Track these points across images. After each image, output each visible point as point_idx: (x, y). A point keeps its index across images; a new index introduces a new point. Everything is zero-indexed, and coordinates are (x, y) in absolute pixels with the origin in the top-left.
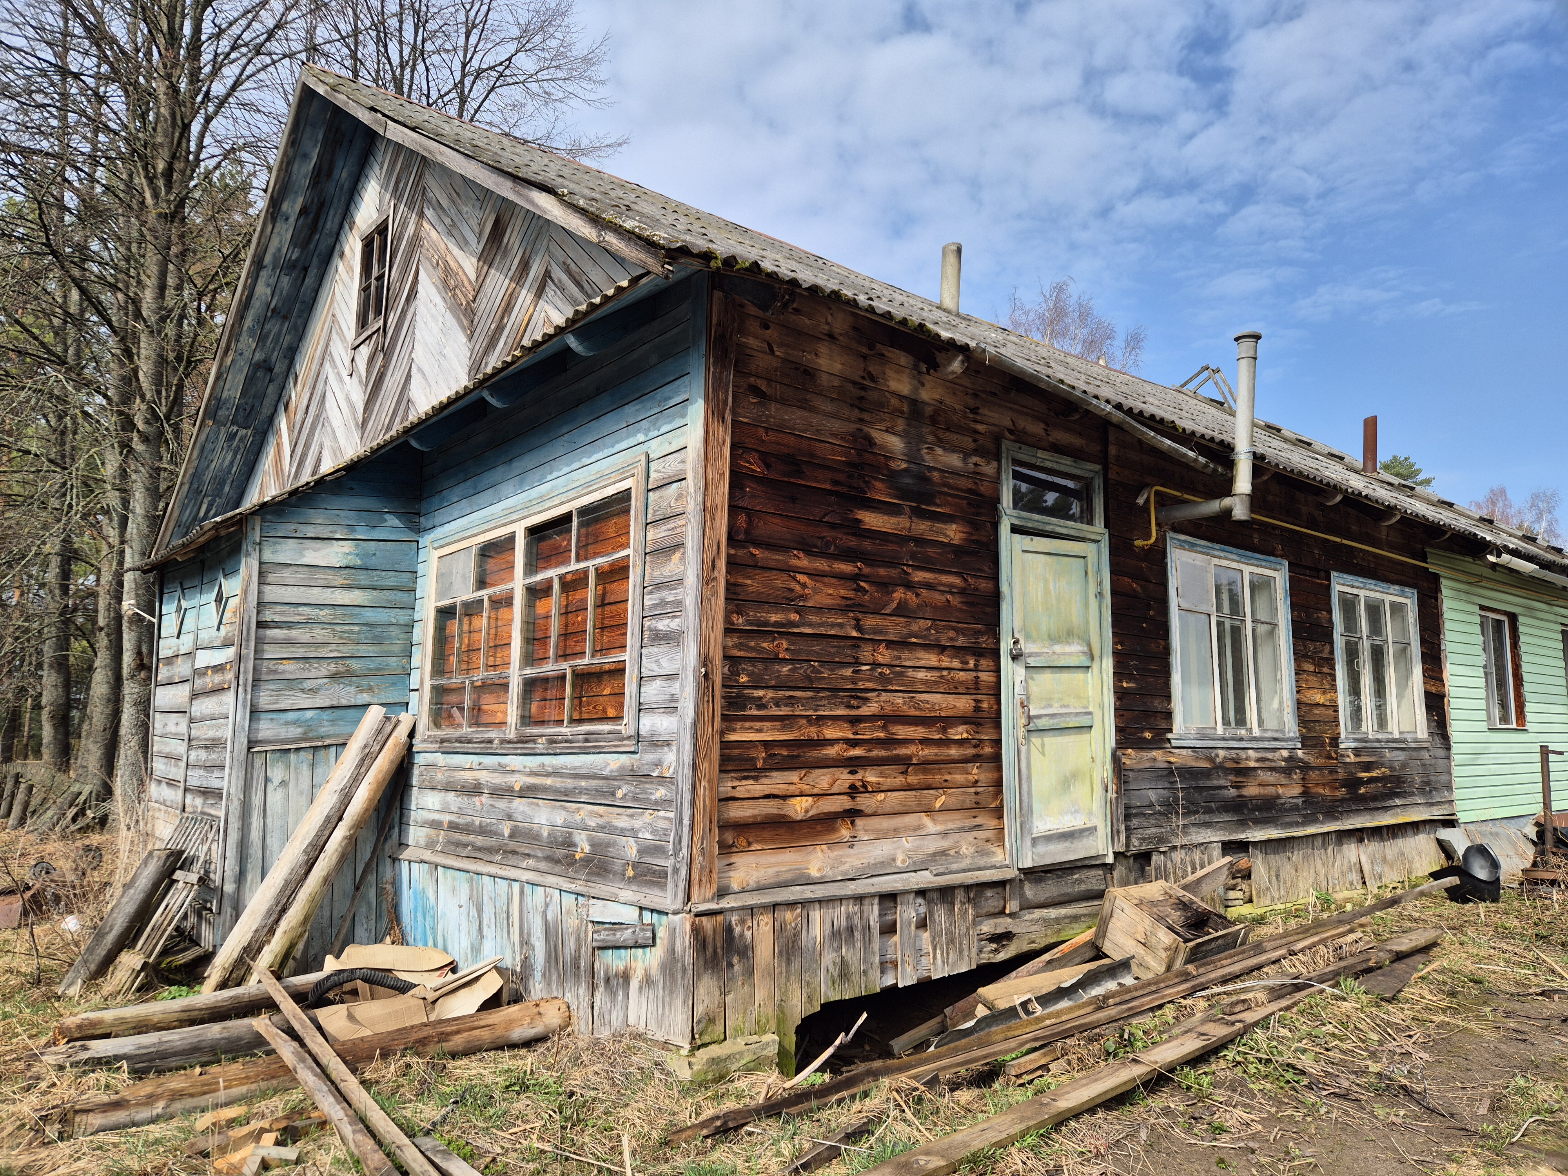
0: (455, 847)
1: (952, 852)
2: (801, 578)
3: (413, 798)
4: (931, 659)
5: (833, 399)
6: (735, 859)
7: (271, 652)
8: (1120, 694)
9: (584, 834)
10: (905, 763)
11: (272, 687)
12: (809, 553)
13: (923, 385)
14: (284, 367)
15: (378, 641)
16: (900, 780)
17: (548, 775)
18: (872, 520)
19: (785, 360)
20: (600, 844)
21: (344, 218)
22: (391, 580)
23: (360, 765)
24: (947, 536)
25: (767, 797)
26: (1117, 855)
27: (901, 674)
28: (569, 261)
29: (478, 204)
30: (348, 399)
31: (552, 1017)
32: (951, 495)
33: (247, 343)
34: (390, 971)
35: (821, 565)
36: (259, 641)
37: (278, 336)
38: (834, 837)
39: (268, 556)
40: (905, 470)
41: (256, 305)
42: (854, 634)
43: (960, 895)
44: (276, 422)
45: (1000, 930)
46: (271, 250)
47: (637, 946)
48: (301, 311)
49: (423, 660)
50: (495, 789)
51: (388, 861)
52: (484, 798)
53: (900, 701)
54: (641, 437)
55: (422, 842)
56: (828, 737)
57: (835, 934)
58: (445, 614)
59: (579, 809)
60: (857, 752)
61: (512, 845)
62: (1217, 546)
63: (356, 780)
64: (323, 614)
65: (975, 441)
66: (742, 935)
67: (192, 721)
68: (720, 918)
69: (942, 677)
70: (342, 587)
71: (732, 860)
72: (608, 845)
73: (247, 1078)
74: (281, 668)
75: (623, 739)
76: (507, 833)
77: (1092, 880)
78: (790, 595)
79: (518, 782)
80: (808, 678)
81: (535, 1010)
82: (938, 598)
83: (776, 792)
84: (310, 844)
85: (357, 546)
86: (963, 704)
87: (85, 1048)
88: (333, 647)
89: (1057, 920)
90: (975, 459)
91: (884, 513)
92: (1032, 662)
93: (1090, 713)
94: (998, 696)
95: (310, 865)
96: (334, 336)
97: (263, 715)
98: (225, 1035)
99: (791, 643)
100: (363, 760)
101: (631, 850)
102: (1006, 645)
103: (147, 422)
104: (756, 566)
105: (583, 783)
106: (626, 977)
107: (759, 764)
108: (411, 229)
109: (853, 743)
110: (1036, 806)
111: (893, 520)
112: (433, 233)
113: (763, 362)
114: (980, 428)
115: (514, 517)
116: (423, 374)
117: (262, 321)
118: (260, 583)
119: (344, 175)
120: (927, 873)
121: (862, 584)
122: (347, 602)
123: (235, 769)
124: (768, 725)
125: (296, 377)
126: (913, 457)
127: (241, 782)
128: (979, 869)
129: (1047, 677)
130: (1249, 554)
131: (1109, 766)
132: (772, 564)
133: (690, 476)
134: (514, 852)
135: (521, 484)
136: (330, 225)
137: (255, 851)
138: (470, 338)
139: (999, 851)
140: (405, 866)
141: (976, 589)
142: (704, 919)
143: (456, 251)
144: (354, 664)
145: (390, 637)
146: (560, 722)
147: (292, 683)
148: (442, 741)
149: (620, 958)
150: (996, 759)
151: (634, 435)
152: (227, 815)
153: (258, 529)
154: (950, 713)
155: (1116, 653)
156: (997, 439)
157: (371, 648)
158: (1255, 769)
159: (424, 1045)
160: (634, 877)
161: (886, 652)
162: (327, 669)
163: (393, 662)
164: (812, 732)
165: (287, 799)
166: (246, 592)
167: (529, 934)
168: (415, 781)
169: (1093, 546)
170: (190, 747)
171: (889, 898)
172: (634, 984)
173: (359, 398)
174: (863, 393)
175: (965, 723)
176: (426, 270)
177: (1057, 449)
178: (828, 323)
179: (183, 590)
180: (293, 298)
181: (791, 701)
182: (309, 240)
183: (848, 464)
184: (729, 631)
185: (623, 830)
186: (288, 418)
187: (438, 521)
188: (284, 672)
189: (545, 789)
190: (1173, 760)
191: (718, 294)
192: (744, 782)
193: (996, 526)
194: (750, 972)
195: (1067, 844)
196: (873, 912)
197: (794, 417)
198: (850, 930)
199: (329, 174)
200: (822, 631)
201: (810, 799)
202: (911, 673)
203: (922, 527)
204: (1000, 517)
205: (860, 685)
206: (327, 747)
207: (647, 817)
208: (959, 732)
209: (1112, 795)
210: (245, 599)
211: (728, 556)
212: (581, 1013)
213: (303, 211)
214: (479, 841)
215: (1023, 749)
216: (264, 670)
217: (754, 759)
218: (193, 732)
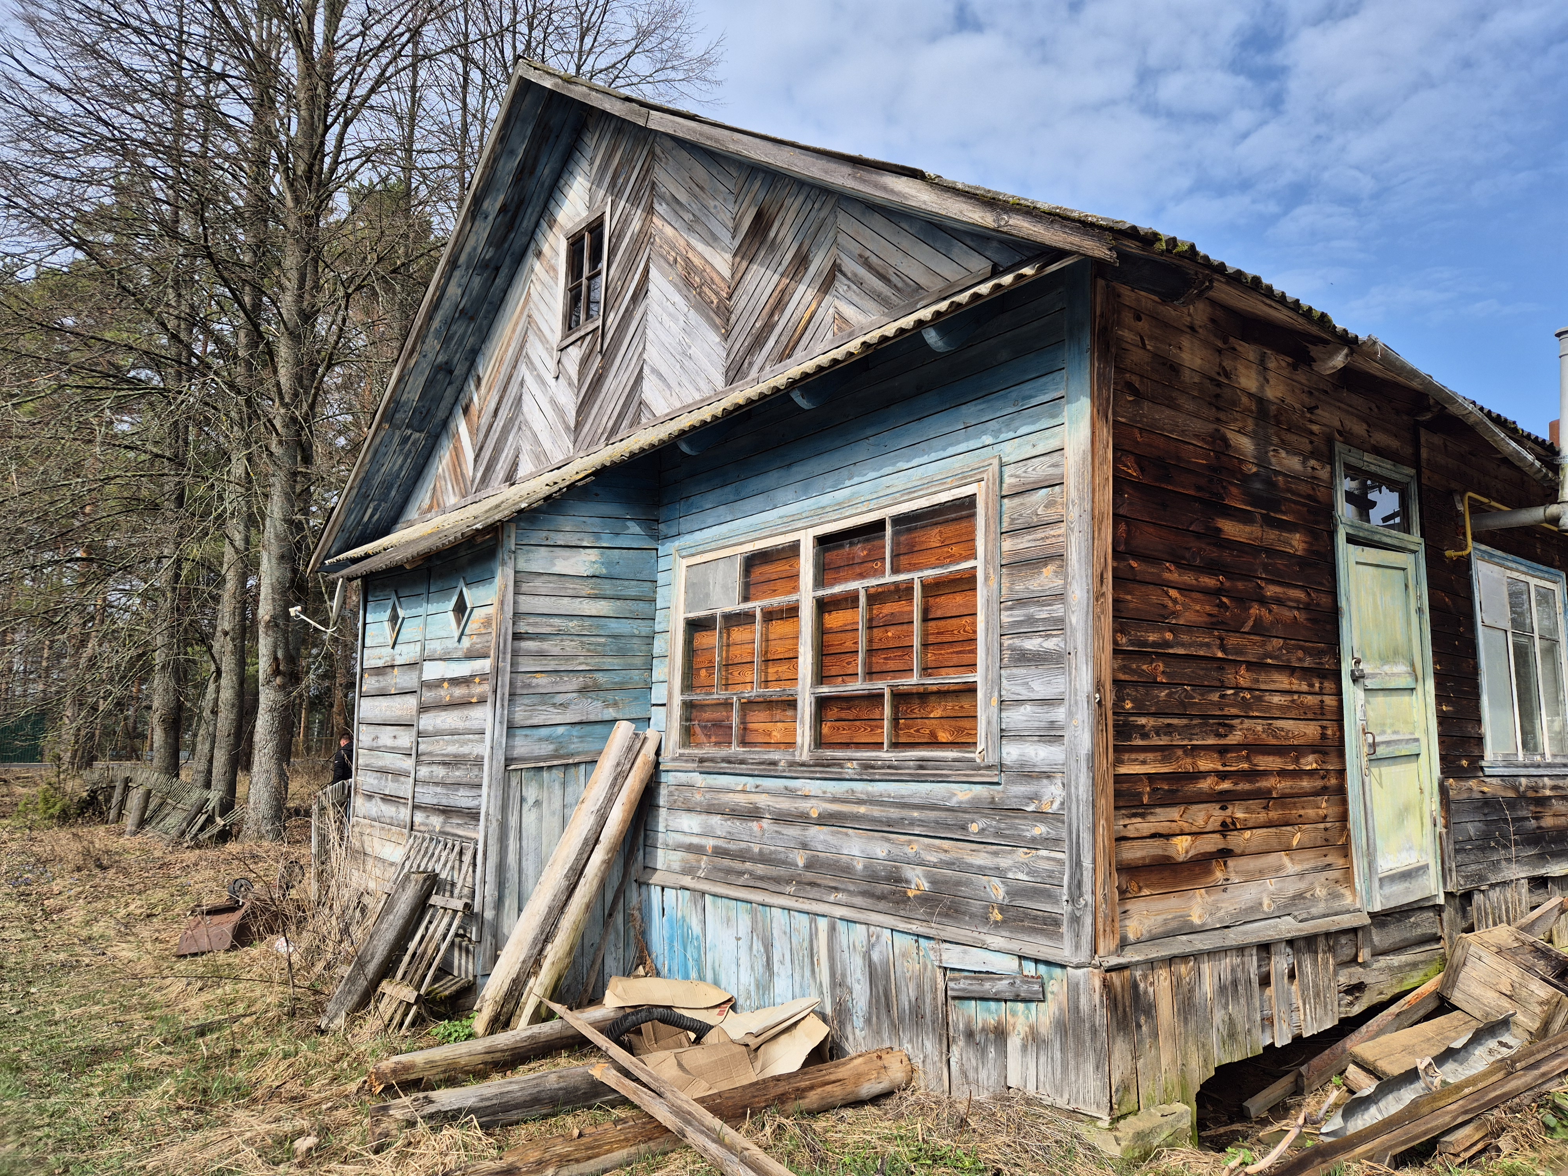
0: (727, 876)
1: (1308, 895)
2: (1173, 593)
3: (661, 820)
4: (1283, 681)
5: (1194, 397)
6: (1130, 906)
7: (526, 665)
8: (1443, 719)
9: (919, 870)
10: (1264, 795)
11: (526, 701)
12: (1179, 565)
13: (1268, 381)
14: (465, 369)
15: (622, 653)
16: (1262, 817)
17: (860, 802)
18: (1231, 529)
19: (1155, 355)
20: (946, 882)
21: (541, 216)
22: (633, 590)
23: (613, 785)
24: (1292, 546)
25: (1153, 836)
26: (1449, 895)
27: (1260, 699)
28: (868, 253)
29: (732, 198)
30: (553, 402)
31: (896, 1073)
32: (1295, 502)
33: (432, 344)
34: (669, 1007)
35: (1188, 578)
36: (515, 654)
37: (463, 337)
38: (1210, 882)
39: (522, 565)
40: (1256, 474)
41: (446, 304)
42: (1220, 655)
43: (1321, 944)
44: (452, 426)
45: (1354, 981)
46: (467, 249)
47: (1017, 999)
48: (488, 312)
49: (671, 673)
50: (780, 814)
51: (634, 886)
52: (765, 823)
53: (1260, 728)
54: (987, 439)
55: (676, 866)
56: (1202, 769)
57: (1222, 989)
58: (695, 626)
59: (910, 843)
60: (1226, 785)
61: (810, 876)
62: (1511, 557)
63: (610, 801)
64: (573, 626)
65: (1311, 442)
66: (1146, 992)
67: (419, 734)
68: (1127, 973)
69: (1293, 701)
70: (589, 597)
71: (1128, 907)
72: (958, 883)
73: (627, 1140)
74: (535, 681)
75: (980, 768)
76: (801, 863)
77: (1425, 924)
78: (1163, 612)
79: (815, 809)
80: (1182, 703)
81: (880, 1063)
82: (1287, 614)
83: (1161, 831)
84: (571, 868)
85: (602, 554)
86: (1310, 730)
87: (429, 1101)
88: (582, 659)
89: (1400, 968)
90: (1312, 462)
91: (1239, 521)
92: (1369, 683)
93: (1417, 740)
94: (1340, 721)
95: (571, 890)
96: (531, 337)
97: (518, 732)
98: (562, 1085)
99: (1166, 665)
100: (616, 779)
101: (998, 891)
102: (1347, 667)
103: (286, 426)
104: (1135, 581)
105: (916, 814)
106: (1000, 1034)
107: (1145, 800)
108: (635, 225)
109: (1223, 776)
110: (1378, 842)
111: (1248, 529)
112: (669, 231)
113: (1136, 356)
114: (1315, 428)
115: (799, 524)
116: (660, 376)
117: (449, 323)
118: (516, 593)
119: (546, 172)
120: (1289, 919)
121: (1225, 600)
122: (594, 613)
123: (493, 787)
124: (1150, 756)
125: (479, 380)
126: (1262, 461)
127: (500, 803)
128: (1336, 914)
129: (1380, 700)
130: (1535, 565)
131: (1436, 798)
132: (1148, 578)
133: (1071, 481)
134: (813, 884)
135: (806, 490)
136: (527, 223)
137: (512, 875)
138: (726, 337)
139: (1347, 893)
140: (655, 893)
141: (1318, 605)
142: (1114, 974)
143: (700, 247)
144: (601, 678)
145: (632, 650)
146: (879, 745)
147: (545, 697)
148: (702, 761)
149: (989, 1010)
150: (1341, 792)
151: (978, 436)
152: (486, 837)
153: (513, 536)
154: (1301, 741)
155: (1436, 674)
156: (1330, 441)
157: (616, 661)
158: (1550, 798)
159: (783, 1103)
160: (1004, 921)
161: (1247, 675)
162: (576, 682)
163: (636, 675)
164: (1186, 764)
165: (540, 819)
166: (502, 603)
167: (844, 975)
168: (662, 801)
169: (1412, 556)
170: (418, 762)
171: (1265, 948)
172: (1014, 1043)
173: (569, 401)
174: (1218, 391)
175: (1314, 752)
176: (659, 268)
177: (1378, 451)
178: (1189, 315)
179: (399, 598)
180: (482, 298)
181: (1169, 730)
182: (505, 238)
183: (1208, 467)
184: (1117, 652)
185: (980, 867)
186: (469, 423)
187: (683, 528)
188: (538, 686)
189: (857, 817)
190: (1486, 789)
191: (1101, 283)
192: (1134, 820)
193: (1332, 534)
194: (1155, 1035)
195: (1407, 885)
196: (1252, 963)
197: (1162, 415)
198: (1235, 983)
199: (532, 172)
200: (1193, 651)
201: (1189, 838)
202: (1267, 697)
203: (1272, 536)
204: (1336, 526)
205: (1227, 711)
206: (577, 764)
207: (1021, 855)
208: (1310, 763)
209: (1440, 828)
210: (502, 609)
211: (1114, 569)
212: (929, 1067)
213: (503, 209)
214: (760, 869)
215: (1367, 779)
216: (519, 684)
217: (1140, 795)
218: (422, 747)
